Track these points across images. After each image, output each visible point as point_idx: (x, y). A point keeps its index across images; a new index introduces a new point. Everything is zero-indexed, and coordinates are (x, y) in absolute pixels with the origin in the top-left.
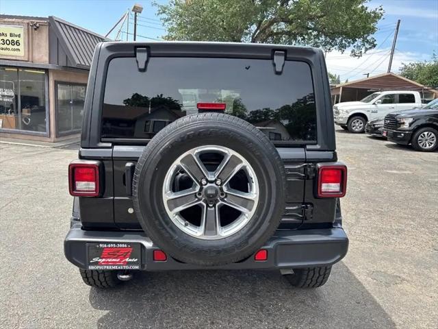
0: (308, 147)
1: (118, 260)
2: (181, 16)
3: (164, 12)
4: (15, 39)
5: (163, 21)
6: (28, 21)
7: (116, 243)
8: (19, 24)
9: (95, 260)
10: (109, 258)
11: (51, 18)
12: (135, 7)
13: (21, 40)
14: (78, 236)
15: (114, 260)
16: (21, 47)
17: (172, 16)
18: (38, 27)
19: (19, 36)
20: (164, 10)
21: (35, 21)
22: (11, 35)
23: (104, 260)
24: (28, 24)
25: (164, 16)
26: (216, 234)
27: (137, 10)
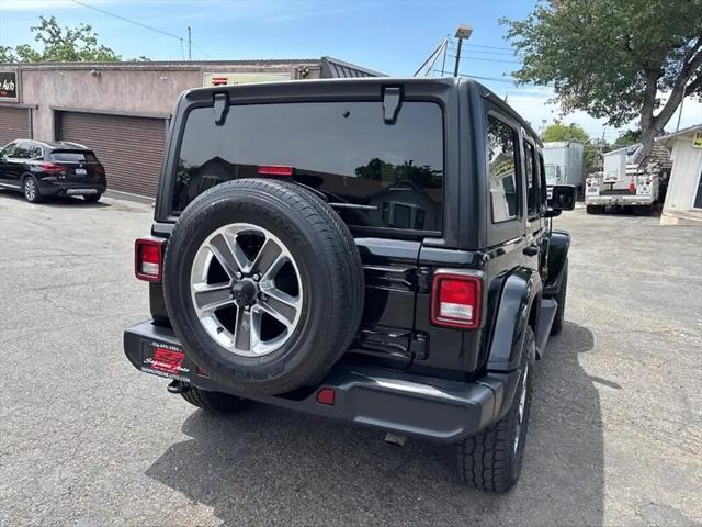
0: (426, 241)
1: (169, 366)
2: (547, 35)
3: (520, 32)
5: (516, 47)
6: (296, 66)
7: (169, 344)
8: (286, 70)
9: (148, 360)
10: (162, 361)
12: (459, 30)
14: (146, 329)
15: (166, 365)
17: (533, 38)
18: (307, 74)
20: (519, 29)
21: (305, 65)
23: (156, 363)
24: (296, 70)
25: (519, 38)
26: (249, 349)
27: (463, 34)
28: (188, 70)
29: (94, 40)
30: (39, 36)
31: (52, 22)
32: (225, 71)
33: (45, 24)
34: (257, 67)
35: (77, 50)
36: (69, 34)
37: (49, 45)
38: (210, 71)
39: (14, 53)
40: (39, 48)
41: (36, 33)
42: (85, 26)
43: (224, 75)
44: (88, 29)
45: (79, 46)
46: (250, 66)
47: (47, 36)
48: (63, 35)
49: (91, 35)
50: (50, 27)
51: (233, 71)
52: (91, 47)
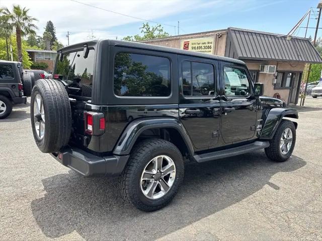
4: (209, 45)
6: (216, 33)
8: (212, 36)
11: (229, 28)
13: (212, 45)
16: (212, 50)
18: (221, 36)
19: (211, 43)
21: (220, 32)
22: (208, 43)
24: (216, 35)
28: (176, 39)
29: (162, 30)
30: (142, 31)
31: (147, 25)
32: (189, 38)
33: (144, 26)
34: (202, 35)
35: (155, 35)
36: (153, 29)
37: (146, 34)
38: (183, 39)
39: (133, 38)
40: (142, 35)
41: (141, 30)
42: (159, 25)
43: (188, 40)
44: (160, 26)
45: (156, 33)
46: (198, 35)
47: (145, 30)
48: (151, 30)
49: (161, 28)
50: (146, 27)
51: (192, 38)
52: (161, 33)
